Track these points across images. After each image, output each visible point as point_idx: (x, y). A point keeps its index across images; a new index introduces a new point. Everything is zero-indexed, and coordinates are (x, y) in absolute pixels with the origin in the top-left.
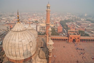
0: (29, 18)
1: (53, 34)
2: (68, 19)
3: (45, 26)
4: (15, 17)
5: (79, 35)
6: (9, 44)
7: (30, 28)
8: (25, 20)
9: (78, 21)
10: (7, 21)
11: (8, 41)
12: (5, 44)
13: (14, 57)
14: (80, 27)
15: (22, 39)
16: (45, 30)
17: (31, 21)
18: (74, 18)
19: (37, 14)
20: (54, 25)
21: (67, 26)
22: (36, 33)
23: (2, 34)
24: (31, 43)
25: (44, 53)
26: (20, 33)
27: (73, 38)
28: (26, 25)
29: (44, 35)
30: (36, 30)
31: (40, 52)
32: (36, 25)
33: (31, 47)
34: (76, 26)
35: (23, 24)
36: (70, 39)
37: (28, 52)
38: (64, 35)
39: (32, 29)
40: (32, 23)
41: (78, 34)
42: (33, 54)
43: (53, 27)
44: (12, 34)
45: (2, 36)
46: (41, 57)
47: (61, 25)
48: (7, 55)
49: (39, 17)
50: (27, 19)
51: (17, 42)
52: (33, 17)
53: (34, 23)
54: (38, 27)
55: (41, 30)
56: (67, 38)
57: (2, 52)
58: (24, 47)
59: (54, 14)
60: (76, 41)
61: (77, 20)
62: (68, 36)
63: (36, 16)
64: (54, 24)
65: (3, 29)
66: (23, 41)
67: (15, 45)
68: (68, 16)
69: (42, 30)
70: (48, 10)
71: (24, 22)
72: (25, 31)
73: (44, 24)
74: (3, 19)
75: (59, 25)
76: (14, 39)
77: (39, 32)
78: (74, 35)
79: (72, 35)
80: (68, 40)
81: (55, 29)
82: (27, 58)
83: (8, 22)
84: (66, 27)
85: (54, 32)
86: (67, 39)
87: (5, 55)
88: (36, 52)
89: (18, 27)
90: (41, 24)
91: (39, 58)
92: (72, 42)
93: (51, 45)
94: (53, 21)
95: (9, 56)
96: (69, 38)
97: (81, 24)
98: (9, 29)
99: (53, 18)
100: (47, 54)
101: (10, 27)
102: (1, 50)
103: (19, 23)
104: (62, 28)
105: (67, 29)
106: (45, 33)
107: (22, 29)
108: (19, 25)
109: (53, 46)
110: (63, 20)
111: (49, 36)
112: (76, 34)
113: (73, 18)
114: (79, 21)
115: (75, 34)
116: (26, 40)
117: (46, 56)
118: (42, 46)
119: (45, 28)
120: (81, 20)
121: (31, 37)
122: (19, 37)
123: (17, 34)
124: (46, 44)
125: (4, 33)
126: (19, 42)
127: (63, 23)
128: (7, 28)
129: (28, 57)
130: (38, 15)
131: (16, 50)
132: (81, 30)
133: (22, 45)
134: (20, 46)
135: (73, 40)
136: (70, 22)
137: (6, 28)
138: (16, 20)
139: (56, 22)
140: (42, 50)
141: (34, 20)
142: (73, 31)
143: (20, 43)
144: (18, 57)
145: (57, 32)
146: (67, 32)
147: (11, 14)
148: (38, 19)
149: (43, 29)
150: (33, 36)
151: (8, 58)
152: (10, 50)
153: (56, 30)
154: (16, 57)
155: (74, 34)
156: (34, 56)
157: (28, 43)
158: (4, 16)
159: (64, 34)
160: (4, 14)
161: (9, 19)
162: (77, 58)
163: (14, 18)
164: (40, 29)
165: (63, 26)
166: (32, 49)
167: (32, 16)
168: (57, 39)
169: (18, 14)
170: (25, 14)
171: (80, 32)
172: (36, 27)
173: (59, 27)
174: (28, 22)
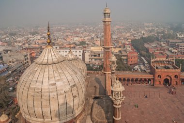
0: (67, 36)
1: (118, 69)
2: (149, 37)
3: (100, 51)
4: (41, 35)
5: (177, 70)
6: (30, 90)
7: (71, 57)
8: (59, 40)
9: (171, 40)
10: (24, 44)
11: (27, 85)
12: (21, 90)
13: (39, 119)
14: (176, 51)
15: (55, 80)
16: (100, 59)
17: (72, 42)
18: (160, 33)
19: (82, 29)
20: (120, 49)
21: (147, 50)
22: (83, 66)
23: (16, 70)
24: (75, 87)
25: (103, 111)
26: (52, 68)
27: (164, 77)
28: (61, 51)
29: (101, 70)
30: (82, 59)
31: (94, 109)
32: (82, 51)
33: (74, 97)
34: (168, 50)
35: (56, 48)
36: (156, 78)
37: (69, 107)
38: (142, 70)
39: (76, 59)
40: (74, 47)
41: (175, 68)
42: (79, 113)
43: (119, 53)
44: (36, 70)
45: (15, 73)
46: (97, 119)
47: (135, 48)
48: (23, 115)
49: (88, 34)
50: (64, 39)
51: (46, 85)
52: (75, 35)
53: (79, 45)
54: (87, 55)
55: (93, 60)
56: (151, 77)
57: (13, 106)
58: (61, 96)
59: (118, 27)
60: (171, 82)
61: (168, 38)
62: (152, 72)
63: (82, 33)
64: (120, 47)
65: (17, 60)
66: (58, 84)
67: (41, 92)
68: (147, 29)
69: (95, 59)
70: (107, 19)
71: (58, 44)
72: (62, 63)
73: (98, 48)
74: (17, 40)
75: (129, 49)
76: (40, 79)
77: (88, 65)
78: (166, 70)
79: (162, 70)
80: (152, 81)
81: (123, 57)
83: (27, 45)
84: (145, 53)
85: (122, 65)
86: (149, 80)
87: (21, 114)
88: (84, 109)
90: (92, 48)
92: (162, 86)
93: (119, 93)
94: (117, 41)
95: (27, 117)
97: (178, 46)
98: (29, 60)
99: (117, 34)
100: (110, 113)
101: (31, 54)
102: (12, 103)
103: (49, 48)
104: (136, 54)
105: (149, 57)
106: (102, 66)
107: (56, 60)
108: (49, 50)
109: (122, 95)
110: (137, 38)
111: (112, 73)
112: (170, 66)
113: (158, 33)
114: (173, 38)
115: (168, 68)
116: (64, 83)
117: (107, 118)
119: (102, 56)
120: (177, 36)
121: (74, 76)
122: (50, 76)
123: (47, 70)
124: (105, 90)
125: (19, 67)
126: (51, 87)
127: (137, 45)
128: (25, 56)
129: (69, 119)
130: (85, 31)
131: (44, 103)
132: (181, 58)
133: (55, 93)
134: (53, 94)
135: (165, 80)
136: (152, 41)
137: (23, 58)
138: (41, 42)
139: (123, 42)
140: (98, 104)
141: (77, 40)
142: (161, 62)
143: (52, 89)
144: (46, 120)
145: (127, 63)
146: (149, 63)
147: (32, 30)
148: (86, 38)
149: (96, 57)
150: (79, 73)
151: (25, 120)
152: (31, 103)
153: (125, 61)
154: (42, 120)
155: (165, 67)
156: (81, 117)
157: (68, 87)
158: (20, 35)
159: (143, 67)
160: (20, 31)
161: (29, 40)
163: (39, 37)
164: (91, 57)
165: (138, 51)
166: (76, 101)
167: (74, 32)
168: (129, 80)
169: (49, 30)
170: (60, 30)
171: (178, 62)
172: (81, 55)
173: (130, 53)
174: (65, 45)
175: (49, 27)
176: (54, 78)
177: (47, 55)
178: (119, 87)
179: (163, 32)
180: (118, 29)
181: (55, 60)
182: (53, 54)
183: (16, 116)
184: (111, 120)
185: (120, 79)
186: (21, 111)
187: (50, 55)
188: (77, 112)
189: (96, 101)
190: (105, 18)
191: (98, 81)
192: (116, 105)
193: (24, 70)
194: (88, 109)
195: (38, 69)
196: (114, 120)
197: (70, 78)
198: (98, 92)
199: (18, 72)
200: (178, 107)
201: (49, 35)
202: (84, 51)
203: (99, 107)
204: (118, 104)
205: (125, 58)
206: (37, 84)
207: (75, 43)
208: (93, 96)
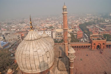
0: (42, 23)
1: (72, 41)
2: (89, 22)
3: (61, 31)
4: (26, 24)
5: (104, 40)
6: (23, 55)
7: (45, 36)
8: (37, 26)
9: (101, 23)
10: (17, 29)
11: (21, 52)
12: (18, 55)
13: (29, 70)
14: (104, 30)
16: (62, 36)
17: (45, 27)
19: (51, 19)
20: (73, 30)
21: (88, 30)
22: (52, 41)
23: (13, 44)
24: (48, 52)
25: (64, 64)
26: (34, 42)
27: (97, 44)
28: (39, 32)
29: (62, 42)
30: (51, 37)
31: (59, 63)
32: (51, 32)
33: (48, 58)
34: (100, 29)
35: (36, 31)
36: (93, 45)
37: (45, 63)
38: (85, 41)
39: (48, 37)
40: (46, 30)
41: (103, 39)
42: (51, 66)
43: (72, 32)
44: (25, 44)
45: (13, 46)
46: (61, 69)
47: (81, 29)
48: (20, 68)
49: (54, 21)
50: (40, 25)
51: (32, 52)
52: (47, 23)
53: (49, 29)
54: (54, 34)
55: (58, 37)
56: (90, 44)
57: (14, 64)
58: (41, 57)
59: (71, 17)
60: (101, 47)
62: (91, 42)
63: (51, 21)
64: (73, 29)
65: (14, 39)
66: (39, 51)
67: (29, 56)
68: (88, 17)
69: (59, 36)
70: (65, 12)
71: (37, 29)
72: (40, 39)
73: (60, 30)
74: (12, 27)
75: (78, 29)
76: (28, 49)
77: (55, 40)
78: (98, 41)
79: (96, 41)
81: (74, 35)
82: (44, 70)
83: (18, 30)
84: (87, 31)
85: (74, 39)
86: (89, 46)
87: (19, 68)
88: (54, 64)
89: (32, 35)
90: (57, 30)
91: (59, 70)
92: (96, 49)
94: (71, 25)
95: (23, 69)
96: (91, 44)
97: (105, 26)
98: (21, 38)
99: (71, 21)
100: (68, 65)
101: (21, 35)
102: (13, 63)
103: (32, 31)
104: (82, 32)
105: (89, 33)
106: (63, 40)
108: (32, 32)
109: (74, 55)
110: (82, 23)
111: (68, 44)
113: (94, 19)
114: (103, 22)
115: (100, 39)
116: (42, 50)
117: (66, 68)
118: (61, 56)
119: (62, 34)
120: (105, 21)
121: (47, 46)
122: (34, 47)
123: (31, 43)
124: (65, 53)
125: (15, 43)
126: (34, 53)
127: (82, 27)
128: (18, 36)
129: (46, 69)
130: (52, 20)
131: (32, 62)
132: (106, 34)
133: (37, 56)
134: (36, 57)
135: (97, 46)
136: (91, 25)
137: (17, 38)
138: (27, 28)
139: (74, 26)
140: (61, 60)
141: (48, 25)
142: (96, 36)
144: (33, 70)
145: (77, 38)
146: (89, 37)
147: (21, 21)
148: (53, 24)
150: (50, 44)
151: (22, 71)
152: (24, 62)
154: (31, 71)
155: (98, 39)
156: (53, 68)
157: (44, 53)
158: (14, 24)
159: (85, 39)
160: (13, 22)
161: (19, 27)
162: (104, 69)
163: (25, 25)
164: (56, 35)
165: (83, 30)
166: (49, 60)
167: (45, 21)
168: (78, 47)
169: (31, 20)
170: (37, 20)
171: (105, 36)
172: (51, 34)
173: (79, 32)
174: (41, 29)
175: (30, 19)
176: (36, 48)
177: (31, 35)
178: (72, 51)
179: (97, 19)
180: (71, 18)
181: (36, 38)
182: (34, 34)
183: (17, 69)
184: (68, 69)
185: (73, 47)
186: (19, 67)
187: (33, 35)
188: (50, 66)
189: (60, 59)
190: (64, 11)
191: (60, 48)
192: (71, 60)
193: (18, 44)
194: (56, 63)
195: (26, 43)
196: (70, 68)
197: (45, 48)
198: (61, 55)
199: (15, 46)
200: (104, 60)
201: (31, 23)
202: (52, 32)
203: (62, 62)
204: (72, 60)
205: (76, 35)
206: (27, 52)
207: (46, 28)
208: (58, 56)
